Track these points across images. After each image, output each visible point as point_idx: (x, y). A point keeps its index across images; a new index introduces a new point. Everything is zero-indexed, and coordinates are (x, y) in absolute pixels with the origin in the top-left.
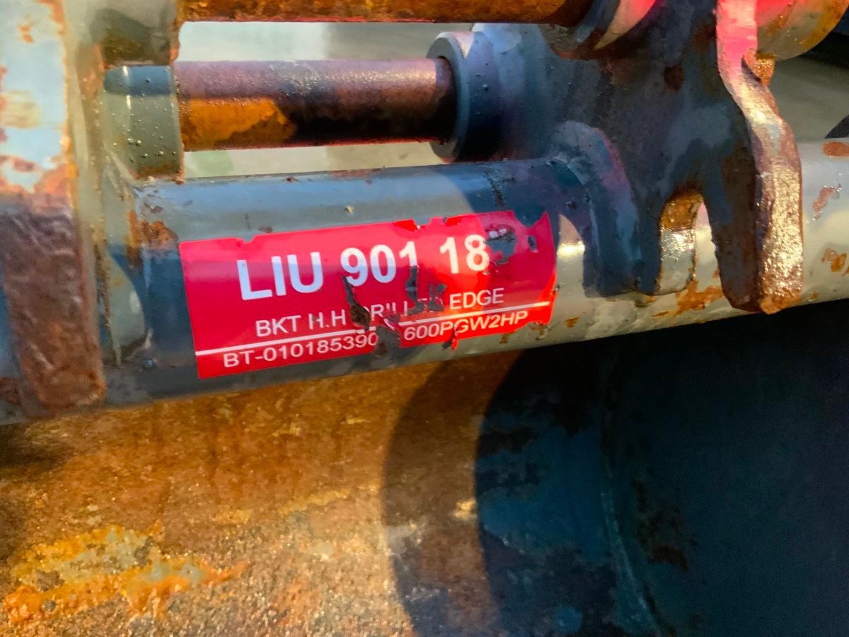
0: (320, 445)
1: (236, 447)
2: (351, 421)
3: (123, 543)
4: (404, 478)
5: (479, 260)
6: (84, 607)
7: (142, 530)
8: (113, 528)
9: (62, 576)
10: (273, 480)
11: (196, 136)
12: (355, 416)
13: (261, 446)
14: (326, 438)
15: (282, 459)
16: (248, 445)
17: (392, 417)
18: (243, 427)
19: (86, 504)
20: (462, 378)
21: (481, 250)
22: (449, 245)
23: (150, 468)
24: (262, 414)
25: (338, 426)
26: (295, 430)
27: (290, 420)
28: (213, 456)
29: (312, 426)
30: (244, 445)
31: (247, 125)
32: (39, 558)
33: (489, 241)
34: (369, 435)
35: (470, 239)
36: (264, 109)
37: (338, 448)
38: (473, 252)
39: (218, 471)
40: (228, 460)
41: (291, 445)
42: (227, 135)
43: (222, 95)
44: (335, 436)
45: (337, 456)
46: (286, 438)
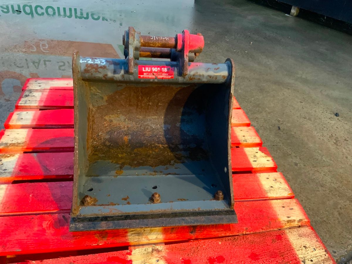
0: (154, 107)
1: (141, 105)
2: (160, 104)
3: (122, 118)
4: (168, 117)
5: (166, 70)
6: (115, 126)
7: (125, 116)
8: (121, 115)
9: (113, 121)
10: (146, 112)
11: (141, 56)
12: (160, 103)
13: (145, 105)
14: (155, 106)
15: (148, 109)
16: (143, 105)
17: (167, 105)
18: (142, 101)
19: (118, 110)
20: (178, 99)
21: (166, 69)
22: (163, 69)
23: (128, 106)
24: (145, 100)
25: (157, 105)
26: (150, 104)
27: (150, 102)
28: (137, 105)
29: (153, 104)
30: (142, 105)
31: (146, 55)
32: (110, 117)
33: (167, 69)
34: (162, 107)
35: (165, 68)
36: (149, 53)
37: (157, 109)
38: (165, 70)
39: (138, 109)
40: (139, 107)
41: (150, 106)
42: (144, 56)
43: (144, 52)
44: (157, 107)
45: (157, 110)
46: (149, 105)
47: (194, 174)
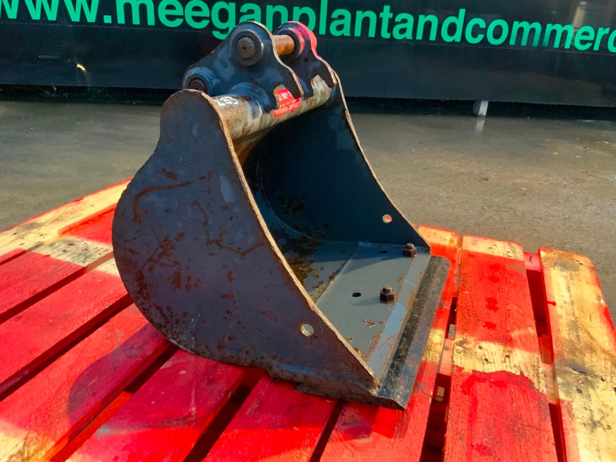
47: (347, 259)
